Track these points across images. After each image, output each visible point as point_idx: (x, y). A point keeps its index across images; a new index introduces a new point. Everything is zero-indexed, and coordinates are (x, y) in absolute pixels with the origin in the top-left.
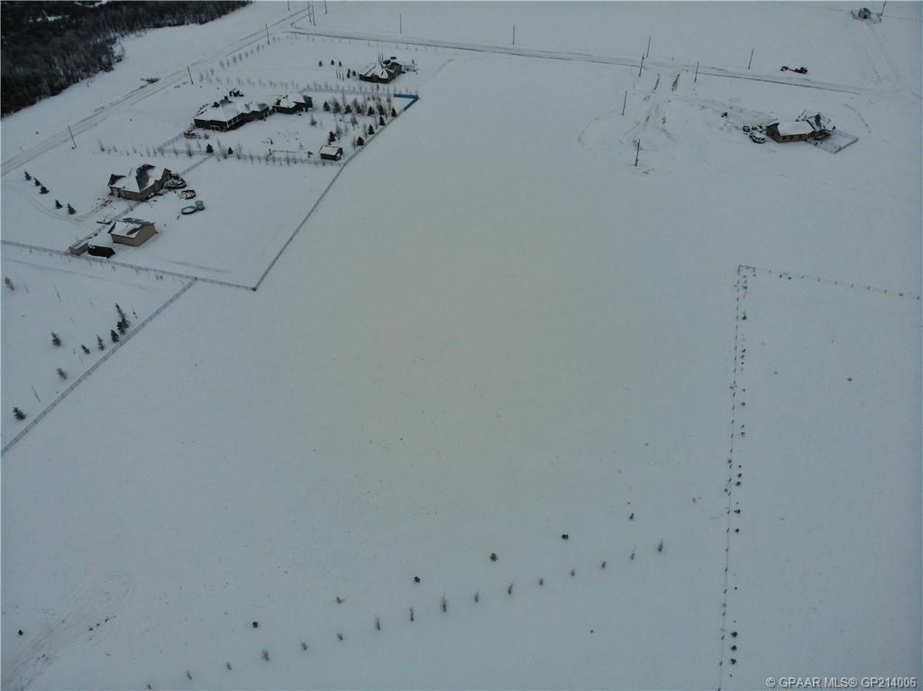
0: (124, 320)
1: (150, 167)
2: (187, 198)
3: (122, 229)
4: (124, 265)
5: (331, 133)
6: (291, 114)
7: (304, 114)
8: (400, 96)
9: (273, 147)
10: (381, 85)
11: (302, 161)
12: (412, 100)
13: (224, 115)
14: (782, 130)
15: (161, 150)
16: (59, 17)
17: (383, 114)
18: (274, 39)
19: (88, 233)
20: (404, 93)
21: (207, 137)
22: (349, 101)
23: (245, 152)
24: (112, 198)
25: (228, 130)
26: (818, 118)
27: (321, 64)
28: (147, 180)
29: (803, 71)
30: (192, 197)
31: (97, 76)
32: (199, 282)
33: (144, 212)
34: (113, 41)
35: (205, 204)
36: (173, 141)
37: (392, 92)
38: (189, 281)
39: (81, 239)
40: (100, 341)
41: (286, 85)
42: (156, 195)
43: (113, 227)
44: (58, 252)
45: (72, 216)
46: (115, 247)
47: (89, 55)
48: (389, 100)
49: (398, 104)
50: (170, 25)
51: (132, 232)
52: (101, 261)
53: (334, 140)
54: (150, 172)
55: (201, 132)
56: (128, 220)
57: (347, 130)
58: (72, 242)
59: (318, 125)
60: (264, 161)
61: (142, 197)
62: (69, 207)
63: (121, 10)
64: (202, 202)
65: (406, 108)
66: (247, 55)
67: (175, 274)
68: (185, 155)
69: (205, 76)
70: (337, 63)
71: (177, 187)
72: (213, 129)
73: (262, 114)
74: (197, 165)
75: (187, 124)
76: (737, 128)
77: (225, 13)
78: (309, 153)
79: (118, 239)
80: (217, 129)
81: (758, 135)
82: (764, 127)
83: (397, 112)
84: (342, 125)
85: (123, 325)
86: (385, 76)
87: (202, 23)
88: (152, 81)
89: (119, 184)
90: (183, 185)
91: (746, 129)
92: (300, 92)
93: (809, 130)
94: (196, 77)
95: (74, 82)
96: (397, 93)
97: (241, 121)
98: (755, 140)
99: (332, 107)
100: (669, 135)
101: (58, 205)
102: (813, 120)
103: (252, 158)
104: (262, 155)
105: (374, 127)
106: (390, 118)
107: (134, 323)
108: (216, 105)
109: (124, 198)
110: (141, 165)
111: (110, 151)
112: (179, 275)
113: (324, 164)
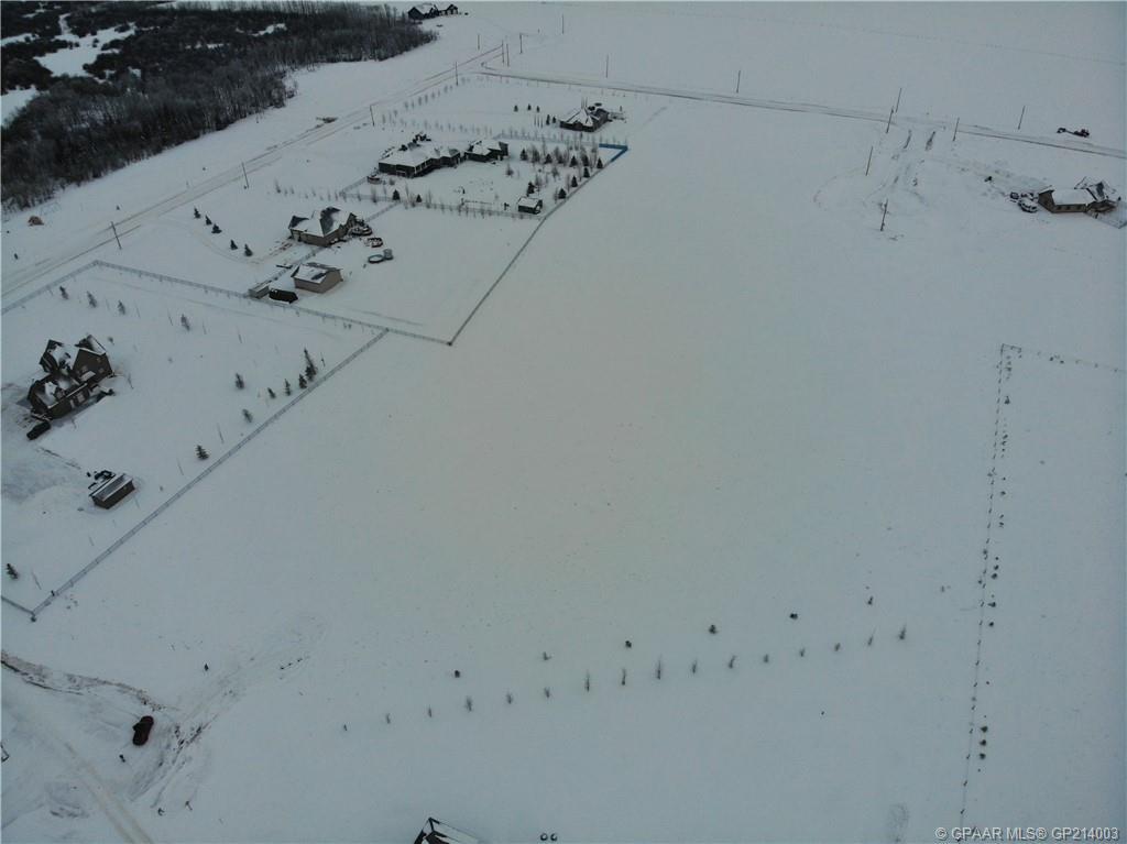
0: (312, 366)
1: (335, 210)
2: (374, 247)
3: (305, 273)
4: (309, 311)
5: (530, 184)
6: (485, 162)
7: (498, 162)
8: (607, 146)
9: (466, 197)
10: (584, 133)
11: (498, 214)
12: (618, 151)
13: (412, 159)
14: (1058, 198)
15: (343, 195)
16: (220, 45)
17: (589, 166)
18: (463, 80)
19: (269, 277)
20: (611, 143)
21: (392, 183)
22: (550, 150)
23: (436, 200)
24: (291, 241)
25: (415, 176)
26: (1100, 186)
27: (516, 109)
28: (331, 224)
29: (1084, 134)
30: (378, 246)
31: (267, 112)
32: (389, 333)
33: (327, 257)
34: (282, 75)
35: (394, 254)
36: (356, 185)
37: (598, 142)
38: (380, 331)
39: (260, 282)
40: (288, 385)
41: (478, 130)
42: (340, 241)
43: (297, 271)
44: (236, 295)
45: (250, 258)
46: (298, 292)
47: (257, 88)
48: (594, 151)
49: (605, 155)
50: (345, 60)
51: (317, 277)
53: (533, 192)
54: (335, 216)
55: (385, 177)
56: (313, 265)
57: (547, 181)
58: (252, 285)
59: (515, 175)
60: (456, 212)
61: (325, 243)
62: (246, 248)
63: (292, 41)
64: (390, 252)
65: (613, 160)
66: (433, 96)
67: (364, 324)
68: (369, 202)
69: (387, 119)
70: (534, 108)
71: (362, 234)
72: (399, 174)
73: (451, 161)
74: (382, 212)
75: (371, 167)
76: (1003, 194)
77: (407, 49)
78: (506, 205)
79: (301, 284)
80: (404, 175)
81: (1028, 202)
82: (1036, 195)
83: (604, 163)
84: (542, 176)
85: (311, 371)
86: (590, 124)
87: (381, 59)
88: (329, 121)
89: (300, 227)
90: (369, 232)
91: (1013, 196)
92: (495, 138)
93: (1089, 200)
94: (378, 119)
95: (241, 117)
96: (604, 142)
97: (430, 167)
98: (1024, 209)
99: (530, 156)
100: (921, 199)
101: (233, 246)
102: (1094, 189)
103: (443, 207)
104: (455, 204)
105: (578, 179)
106: (595, 170)
107: (322, 371)
108: (404, 148)
109: (305, 242)
110: (325, 208)
111: (286, 193)
112: (370, 326)
113: (522, 217)
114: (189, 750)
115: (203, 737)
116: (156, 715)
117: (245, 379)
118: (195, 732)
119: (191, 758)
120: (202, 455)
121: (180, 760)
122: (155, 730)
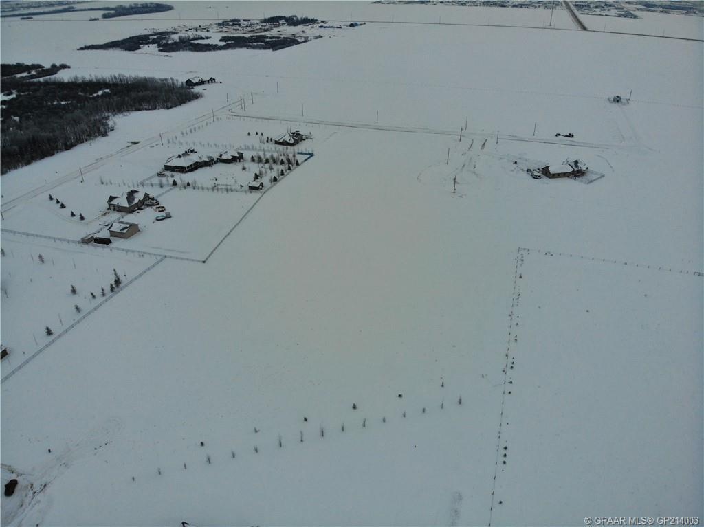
0: (118, 279)
1: (136, 192)
2: (159, 211)
3: (117, 227)
4: (118, 249)
5: (256, 174)
6: (229, 163)
7: (238, 163)
8: (302, 153)
9: (217, 182)
10: (289, 147)
11: (237, 191)
12: (308, 156)
13: (184, 162)
14: (552, 170)
15: (142, 184)
16: (69, 102)
17: (290, 164)
18: (218, 119)
19: (94, 231)
20: (304, 151)
21: (172, 176)
22: (268, 155)
23: (199, 184)
24: (109, 211)
25: (187, 172)
27: (249, 134)
28: (134, 199)
30: (163, 211)
31: (97, 139)
32: (168, 258)
33: (131, 218)
34: (107, 118)
35: (171, 215)
36: (150, 178)
37: (296, 151)
38: (161, 258)
39: (89, 233)
40: (103, 290)
41: (226, 146)
42: (139, 209)
43: (112, 226)
44: (73, 242)
45: (83, 221)
46: (112, 239)
47: (91, 126)
48: (294, 156)
49: (300, 158)
50: (146, 109)
51: (123, 229)
52: (103, 247)
53: (257, 179)
54: (136, 195)
55: (168, 173)
56: (121, 222)
57: (266, 172)
58: (83, 235)
59: (247, 169)
60: (211, 191)
61: (130, 210)
62: (81, 215)
63: (113, 99)
65: (305, 161)
66: (199, 128)
67: (152, 254)
68: (158, 187)
69: (171, 140)
70: (260, 134)
71: (153, 205)
72: (177, 171)
73: (209, 163)
74: (166, 192)
75: (160, 168)
77: (184, 103)
78: (241, 186)
79: (114, 234)
80: (180, 172)
82: (541, 169)
83: (299, 162)
84: (263, 170)
85: (118, 282)
86: (292, 141)
87: (168, 108)
88: (135, 143)
89: (115, 202)
90: (157, 203)
92: (235, 150)
94: (165, 141)
95: (81, 143)
96: (300, 151)
97: (195, 167)
99: (256, 159)
101: (73, 215)
102: (572, 164)
103: (203, 189)
104: (210, 186)
105: (284, 171)
106: (295, 166)
107: (124, 282)
108: (179, 156)
109: (118, 211)
110: (130, 191)
111: (107, 184)
112: (155, 255)
113: (251, 192)
114: (38, 497)
115: (48, 489)
116: (19, 479)
117: (77, 288)
118: (43, 487)
119: (40, 501)
120: (49, 333)
121: (33, 503)
122: (18, 488)
